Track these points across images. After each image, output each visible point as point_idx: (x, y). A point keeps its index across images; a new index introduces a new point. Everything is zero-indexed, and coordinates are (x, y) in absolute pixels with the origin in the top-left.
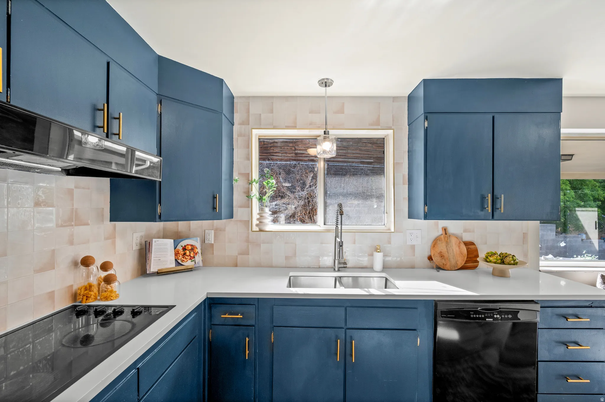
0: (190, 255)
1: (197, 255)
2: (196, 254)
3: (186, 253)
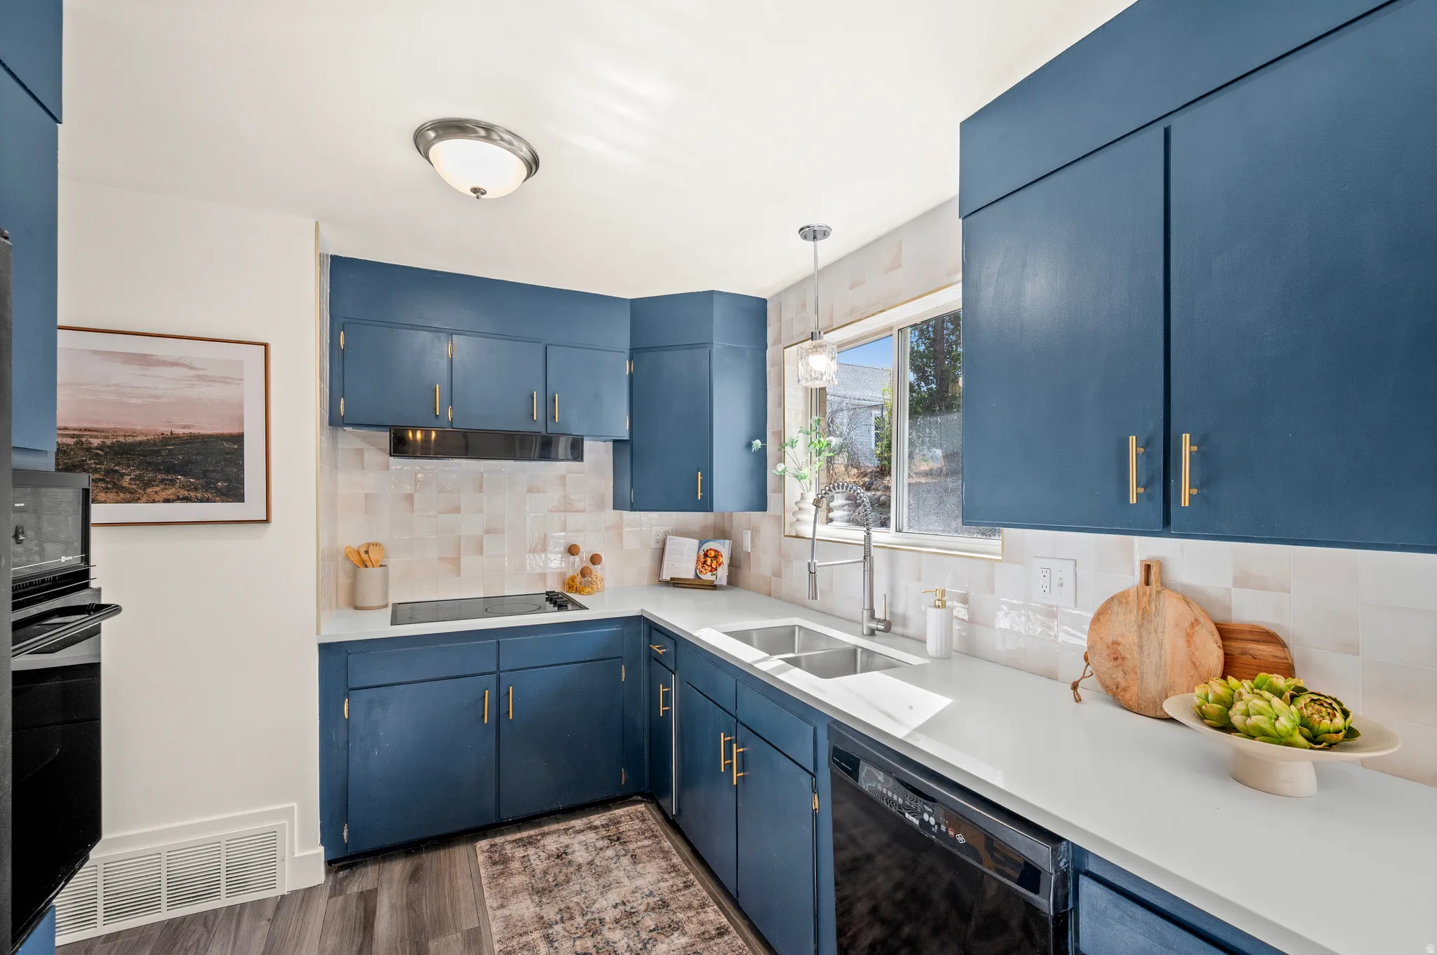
0: (711, 566)
1: (721, 567)
2: (720, 565)
3: (706, 561)
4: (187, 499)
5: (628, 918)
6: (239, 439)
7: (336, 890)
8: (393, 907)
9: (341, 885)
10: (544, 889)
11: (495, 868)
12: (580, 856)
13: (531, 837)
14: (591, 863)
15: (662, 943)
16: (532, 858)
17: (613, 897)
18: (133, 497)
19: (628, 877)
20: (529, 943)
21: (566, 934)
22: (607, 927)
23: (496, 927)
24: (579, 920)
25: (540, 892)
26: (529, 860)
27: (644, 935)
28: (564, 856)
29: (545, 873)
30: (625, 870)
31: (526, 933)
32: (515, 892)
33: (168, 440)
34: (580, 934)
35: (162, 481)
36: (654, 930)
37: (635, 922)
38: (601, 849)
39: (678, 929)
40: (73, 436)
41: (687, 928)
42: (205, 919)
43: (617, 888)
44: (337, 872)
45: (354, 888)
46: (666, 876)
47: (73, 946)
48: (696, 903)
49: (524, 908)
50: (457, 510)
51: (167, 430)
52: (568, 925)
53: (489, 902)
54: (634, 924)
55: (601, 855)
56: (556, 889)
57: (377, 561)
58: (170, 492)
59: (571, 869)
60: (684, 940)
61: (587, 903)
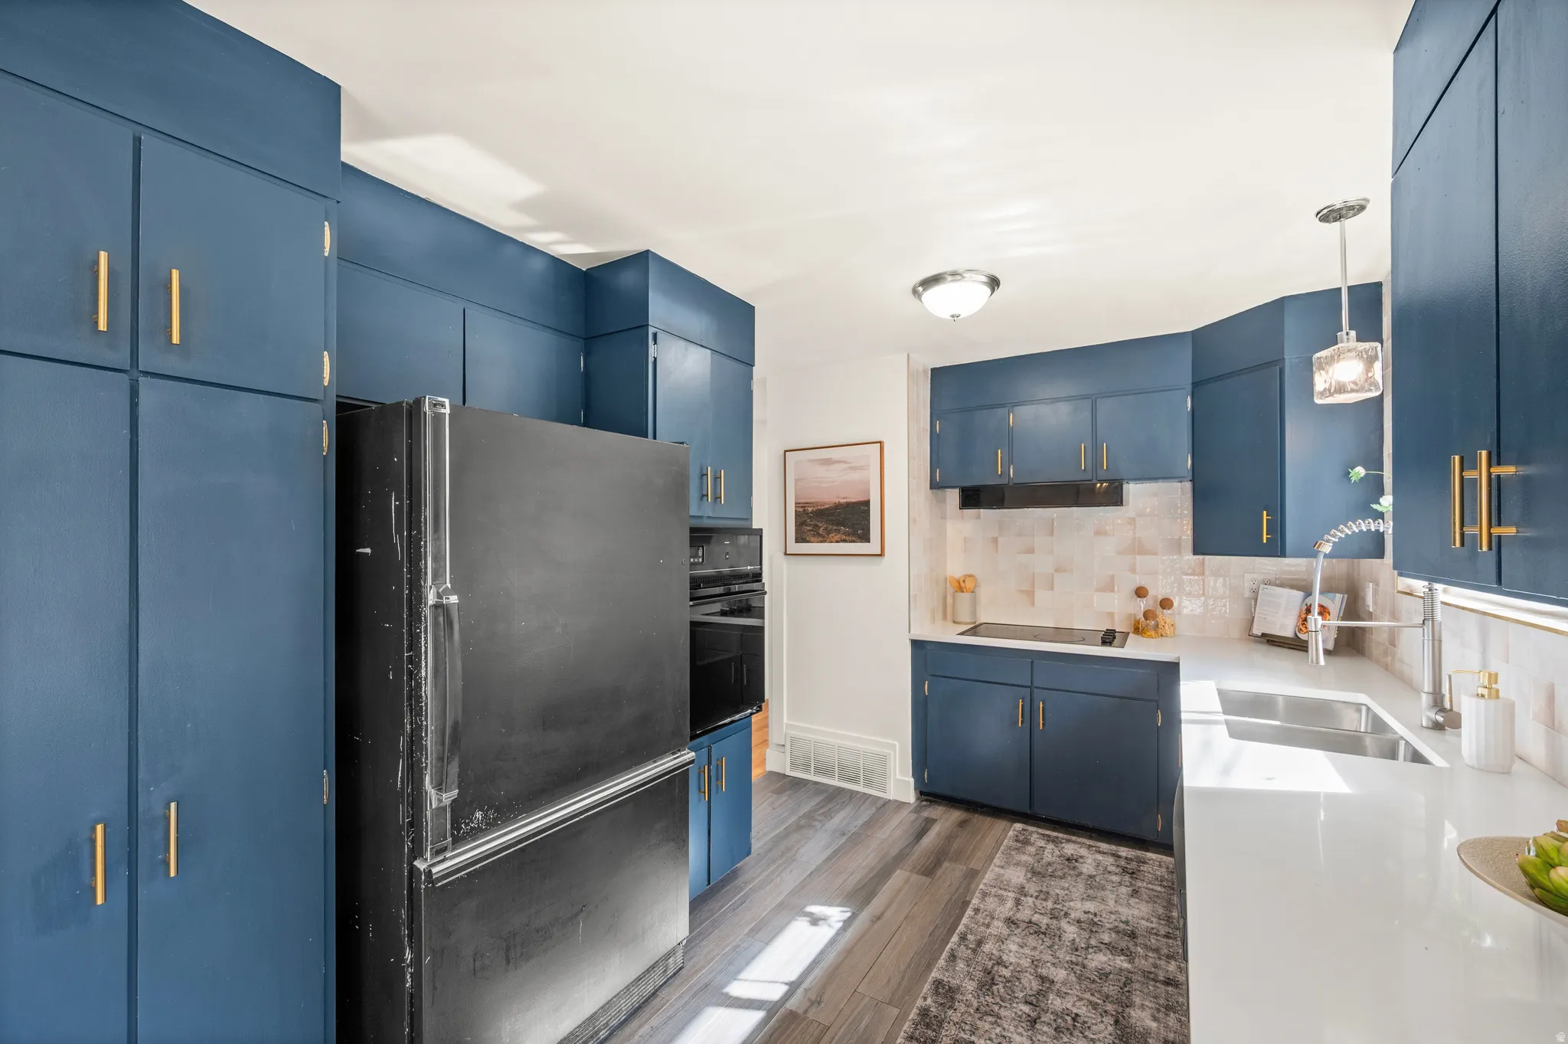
4: (845, 541)
5: (1091, 925)
6: (867, 503)
7: (918, 810)
8: (939, 834)
9: (921, 808)
10: (1039, 873)
11: (1015, 843)
12: (1087, 867)
13: (1057, 837)
14: (1091, 877)
15: (1105, 955)
16: (1047, 851)
17: (1090, 906)
18: (823, 539)
19: (1116, 901)
20: (1003, 896)
21: (1033, 906)
22: (1067, 919)
23: (989, 877)
24: (1050, 904)
25: (1035, 873)
26: (1044, 851)
27: (1093, 942)
28: (1074, 861)
29: (1049, 864)
30: (1118, 895)
31: (1006, 890)
32: (1018, 864)
33: (838, 506)
34: (1043, 912)
35: (835, 530)
36: (1106, 944)
37: (1094, 930)
38: (1109, 872)
39: (1127, 956)
40: (802, 507)
41: (1136, 960)
42: (852, 794)
43: (1100, 902)
44: (922, 801)
45: (925, 814)
46: (1155, 920)
47: (797, 780)
48: (1165, 951)
49: (1017, 876)
50: (1031, 551)
51: (836, 501)
52: (1038, 902)
53: (996, 861)
54: (1091, 931)
55: (1105, 876)
56: (1048, 878)
57: (969, 589)
58: (837, 537)
59: (1072, 872)
60: (1126, 965)
61: (1066, 898)
